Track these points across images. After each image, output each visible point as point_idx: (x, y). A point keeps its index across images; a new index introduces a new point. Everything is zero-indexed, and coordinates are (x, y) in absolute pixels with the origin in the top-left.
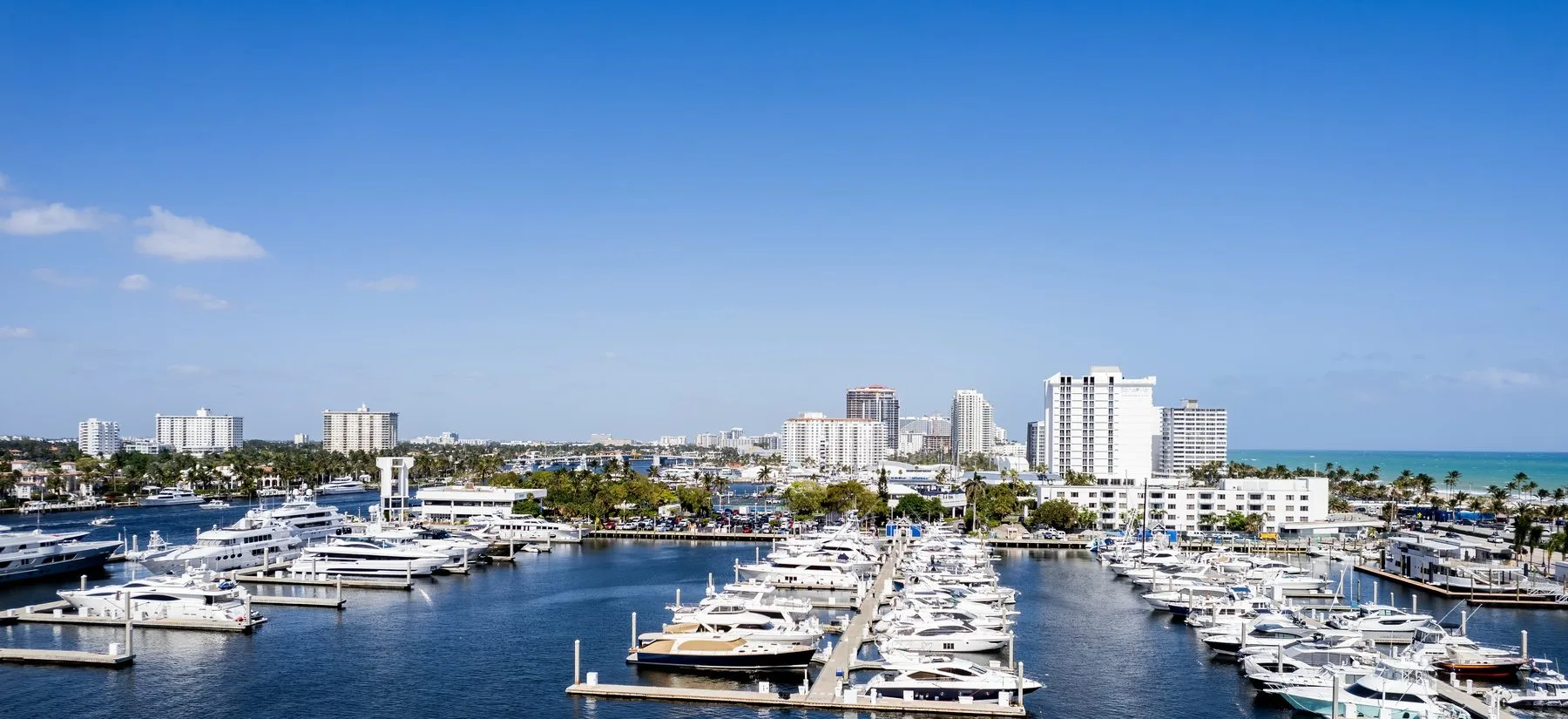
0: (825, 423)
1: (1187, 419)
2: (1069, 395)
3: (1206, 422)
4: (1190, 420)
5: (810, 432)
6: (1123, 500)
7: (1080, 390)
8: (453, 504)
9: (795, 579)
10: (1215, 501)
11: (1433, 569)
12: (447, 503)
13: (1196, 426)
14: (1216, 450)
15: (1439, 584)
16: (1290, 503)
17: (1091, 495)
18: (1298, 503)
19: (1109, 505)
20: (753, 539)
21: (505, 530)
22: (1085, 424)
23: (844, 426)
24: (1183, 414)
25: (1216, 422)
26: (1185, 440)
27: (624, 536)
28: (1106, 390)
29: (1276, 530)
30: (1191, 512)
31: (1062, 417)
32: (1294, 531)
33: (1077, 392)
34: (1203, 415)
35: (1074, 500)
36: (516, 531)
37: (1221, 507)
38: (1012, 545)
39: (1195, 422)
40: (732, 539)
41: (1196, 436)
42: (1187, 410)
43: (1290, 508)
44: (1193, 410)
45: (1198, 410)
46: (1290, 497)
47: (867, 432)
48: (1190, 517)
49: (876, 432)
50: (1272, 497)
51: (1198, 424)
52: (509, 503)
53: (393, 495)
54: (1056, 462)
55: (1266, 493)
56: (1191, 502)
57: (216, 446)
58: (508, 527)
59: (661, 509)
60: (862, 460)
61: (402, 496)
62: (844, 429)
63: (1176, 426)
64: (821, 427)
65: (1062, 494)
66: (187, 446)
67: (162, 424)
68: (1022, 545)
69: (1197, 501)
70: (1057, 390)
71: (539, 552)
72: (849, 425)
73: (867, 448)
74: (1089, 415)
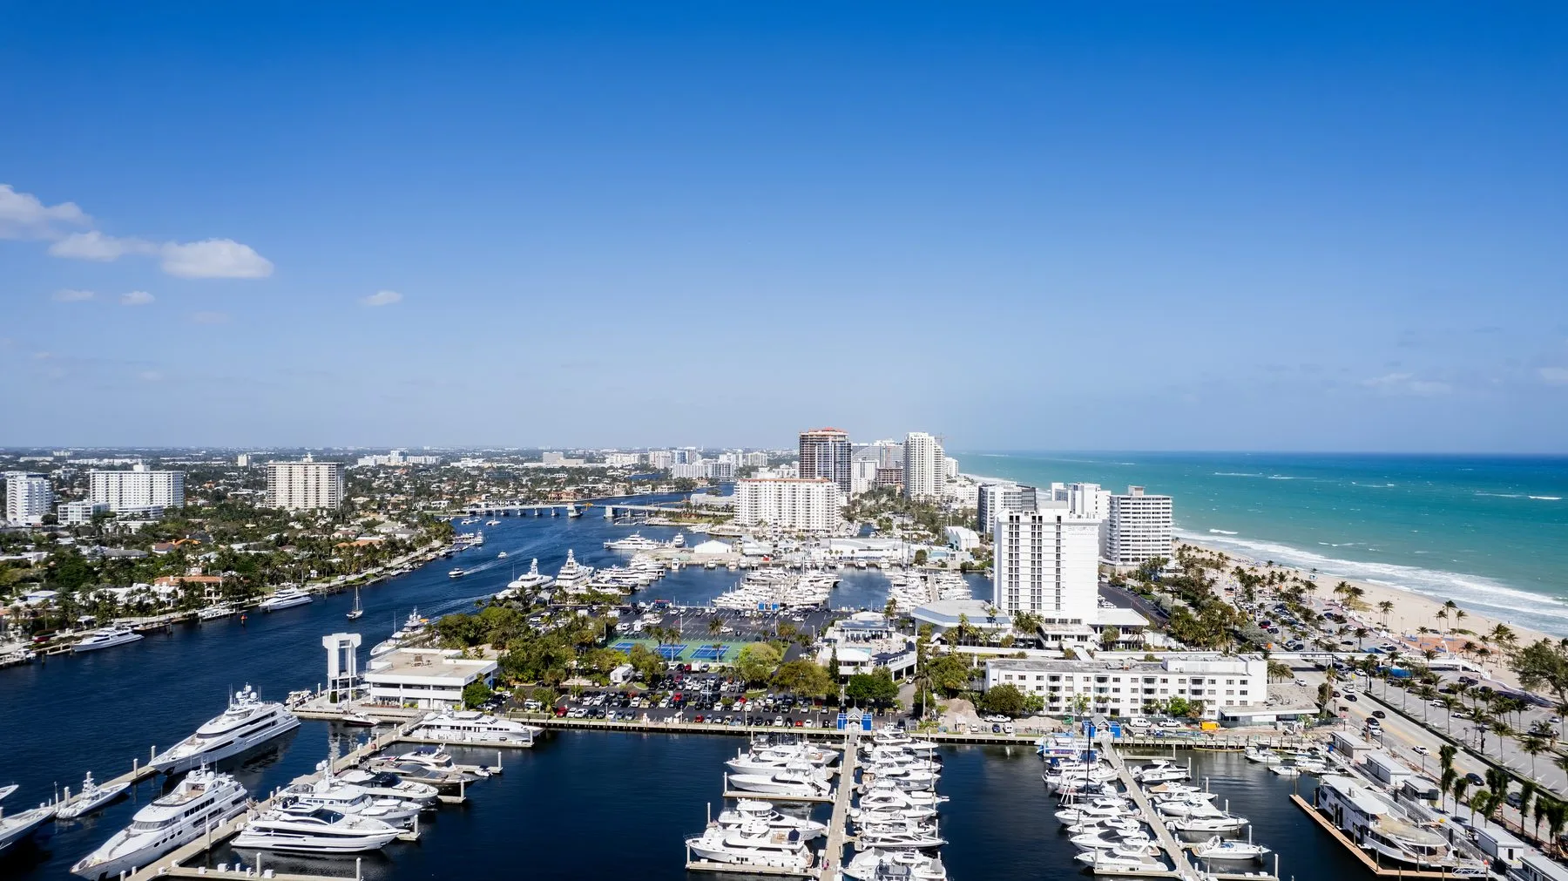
0: (778, 483)
1: (1133, 508)
2: (1017, 534)
3: (1152, 511)
4: (1136, 508)
5: (763, 493)
6: (1069, 684)
7: (1029, 528)
8: (401, 687)
9: (747, 860)
10: (1158, 685)
11: (1364, 829)
12: (396, 686)
13: (1141, 515)
14: (1161, 538)
15: (1369, 848)
16: (1230, 687)
17: (1038, 678)
18: (1237, 687)
19: (1055, 689)
20: (705, 732)
21: (455, 731)
22: (1033, 562)
23: (797, 487)
24: (1129, 504)
25: (1162, 511)
26: (1130, 529)
27: (575, 726)
28: (1054, 529)
29: (1216, 717)
30: (1135, 696)
31: (1011, 555)
32: (1235, 719)
33: (1025, 531)
34: (1149, 504)
35: (1022, 682)
36: (466, 732)
37: (1164, 691)
38: (961, 741)
39: (1141, 511)
40: (683, 731)
41: (1141, 525)
42: (1133, 499)
43: (1230, 692)
44: (1140, 499)
45: (1144, 499)
46: (1230, 682)
47: (820, 494)
48: (1134, 700)
49: (829, 494)
50: (1213, 682)
51: (1144, 513)
52: (459, 687)
53: (340, 675)
54: (1005, 599)
55: (1207, 678)
56: (1135, 685)
57: (154, 505)
58: (458, 728)
59: (612, 677)
60: (815, 521)
61: (349, 676)
62: (797, 490)
63: (1123, 515)
64: (774, 488)
65: (1009, 677)
66: (124, 506)
67: (96, 480)
68: (971, 741)
69: (1141, 685)
70: (1005, 528)
71: (490, 775)
72: (802, 487)
73: (820, 509)
74: (1037, 553)
